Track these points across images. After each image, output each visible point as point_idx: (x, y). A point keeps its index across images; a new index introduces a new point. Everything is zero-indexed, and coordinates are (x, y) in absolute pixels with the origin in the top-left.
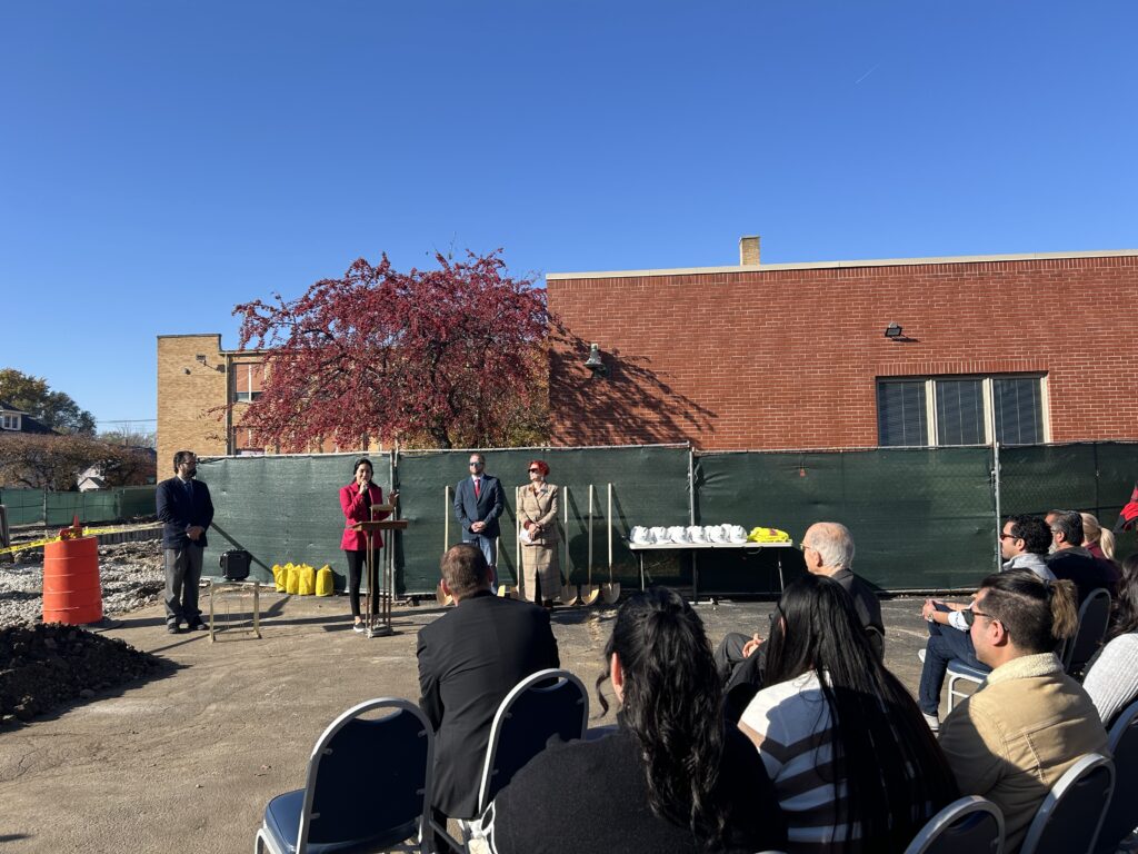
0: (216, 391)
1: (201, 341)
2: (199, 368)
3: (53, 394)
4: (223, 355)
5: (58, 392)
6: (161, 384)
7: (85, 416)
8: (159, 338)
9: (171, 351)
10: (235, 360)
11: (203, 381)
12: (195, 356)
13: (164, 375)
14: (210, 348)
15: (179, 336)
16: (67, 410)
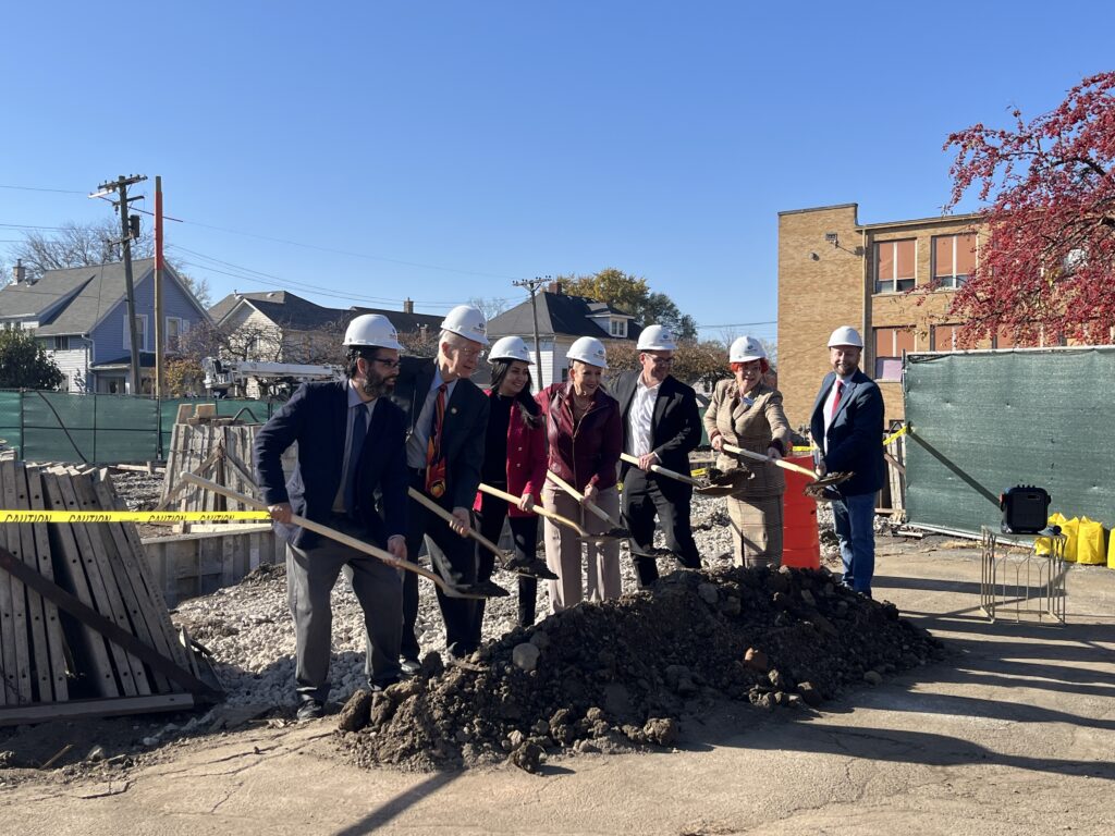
0: (851, 280)
1: (832, 215)
2: (828, 251)
3: (653, 296)
4: (860, 232)
5: (658, 293)
6: (781, 276)
7: (685, 321)
8: (780, 215)
9: (794, 231)
10: (878, 237)
11: (834, 267)
12: (824, 235)
13: (785, 263)
14: (843, 224)
15: (805, 211)
16: (666, 314)
